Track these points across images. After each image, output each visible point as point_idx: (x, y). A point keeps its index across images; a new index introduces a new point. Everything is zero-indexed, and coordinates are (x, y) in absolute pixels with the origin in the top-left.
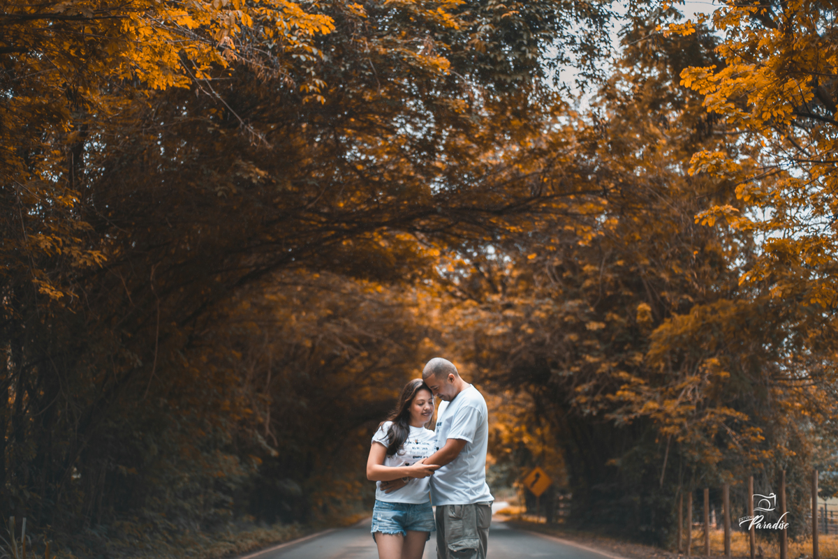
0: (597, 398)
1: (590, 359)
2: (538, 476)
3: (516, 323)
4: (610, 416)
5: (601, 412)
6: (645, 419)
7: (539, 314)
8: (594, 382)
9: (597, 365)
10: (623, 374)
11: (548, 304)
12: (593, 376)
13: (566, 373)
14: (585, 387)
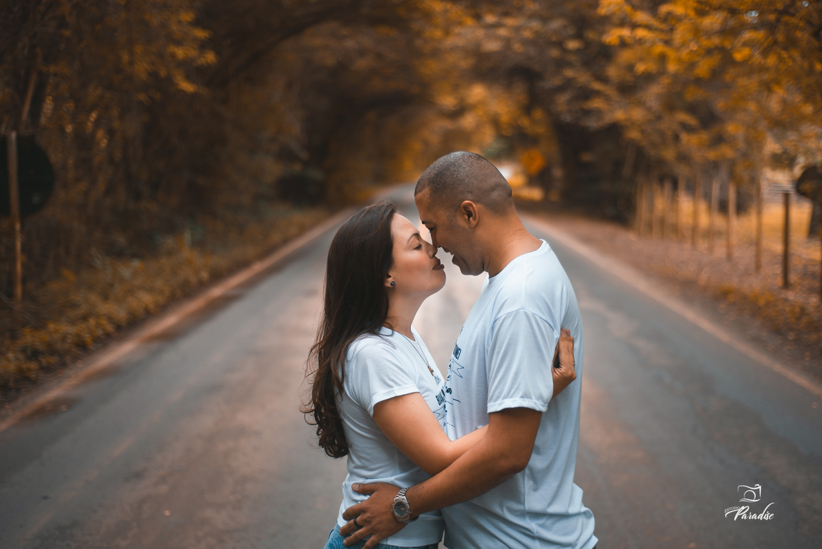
0: (575, 106)
1: (570, 73)
4: (583, 122)
5: (577, 119)
8: (574, 91)
12: (572, 86)
13: (548, 85)
14: (566, 96)
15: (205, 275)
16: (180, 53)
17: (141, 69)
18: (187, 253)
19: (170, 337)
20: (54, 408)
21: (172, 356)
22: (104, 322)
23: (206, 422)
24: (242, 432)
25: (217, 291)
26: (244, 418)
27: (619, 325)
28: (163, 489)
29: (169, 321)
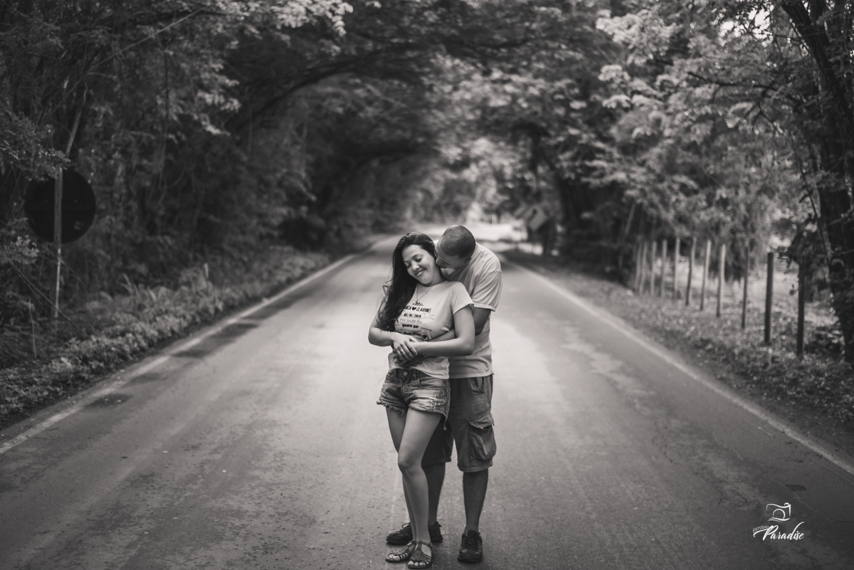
0: (577, 163)
1: (573, 132)
2: (535, 212)
3: (515, 97)
4: (584, 180)
5: (578, 176)
6: (614, 184)
7: (534, 91)
8: (576, 150)
9: (579, 137)
10: (600, 145)
11: (541, 84)
12: (575, 144)
13: (552, 142)
14: (568, 155)
15: (220, 306)
16: (208, 98)
17: (174, 112)
18: (204, 284)
19: (196, 354)
20: (111, 401)
21: (201, 368)
22: (139, 337)
23: (243, 416)
24: (274, 424)
25: (232, 321)
26: (273, 414)
27: (604, 364)
28: (218, 457)
29: (193, 342)
